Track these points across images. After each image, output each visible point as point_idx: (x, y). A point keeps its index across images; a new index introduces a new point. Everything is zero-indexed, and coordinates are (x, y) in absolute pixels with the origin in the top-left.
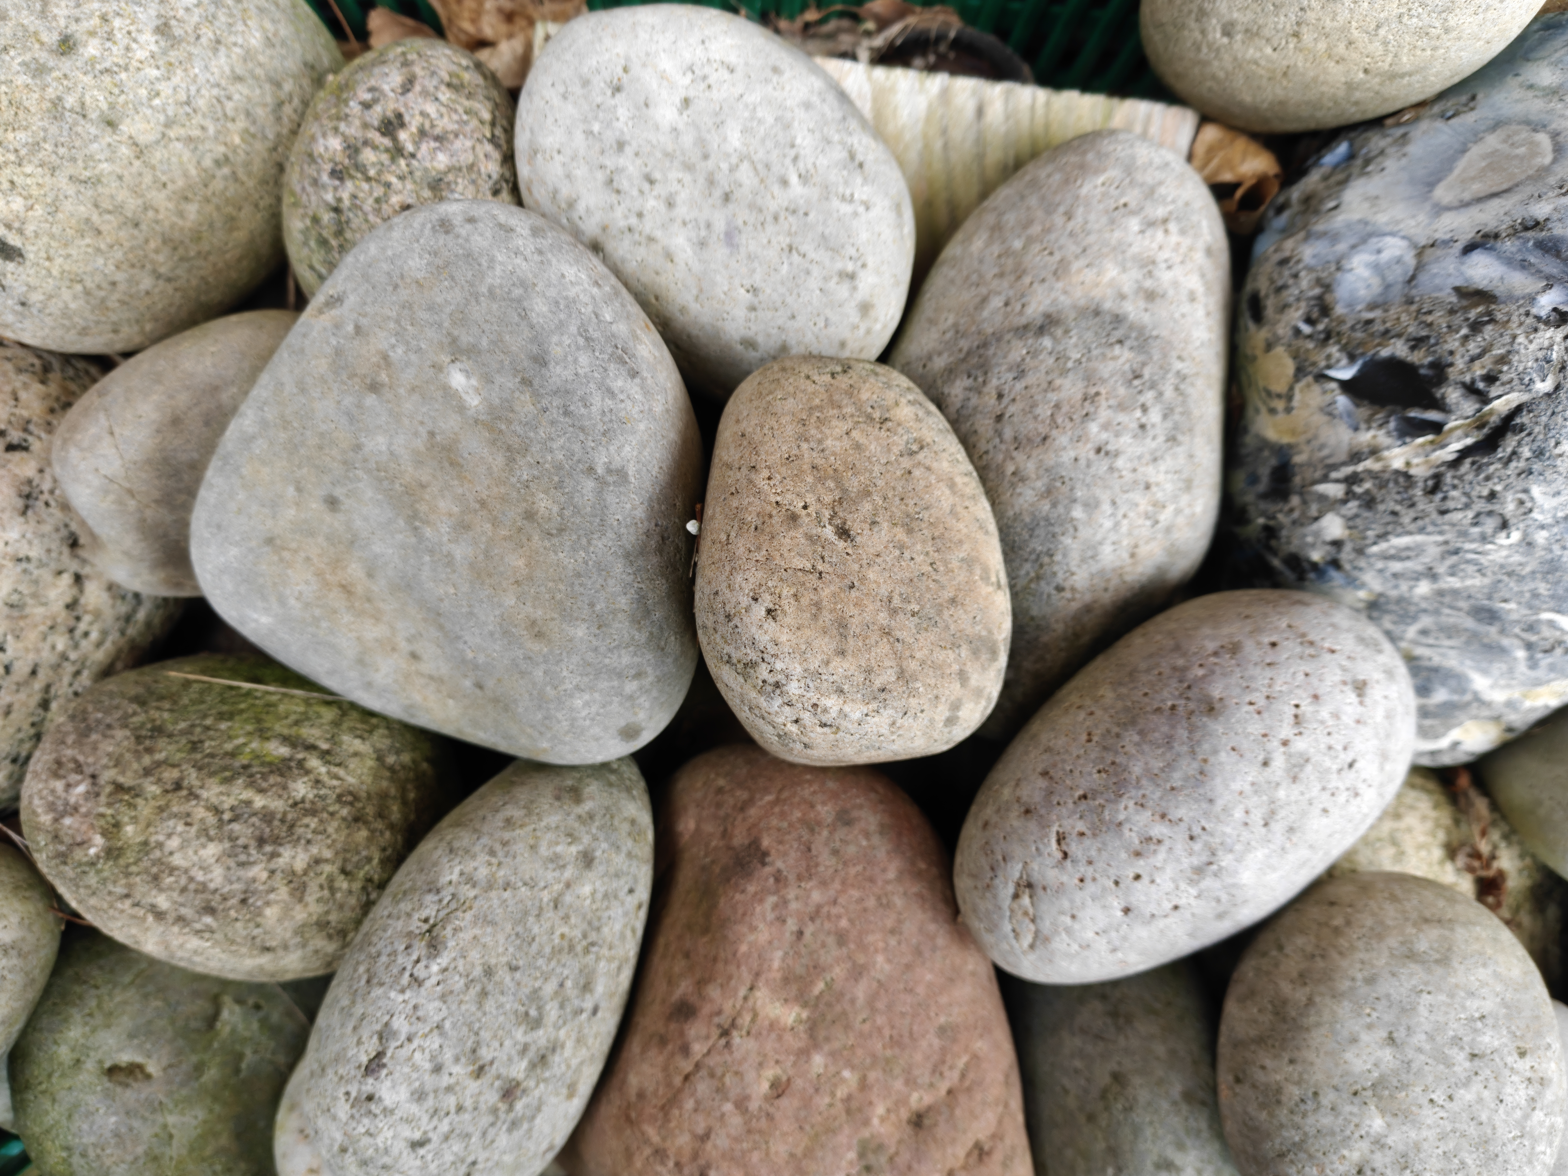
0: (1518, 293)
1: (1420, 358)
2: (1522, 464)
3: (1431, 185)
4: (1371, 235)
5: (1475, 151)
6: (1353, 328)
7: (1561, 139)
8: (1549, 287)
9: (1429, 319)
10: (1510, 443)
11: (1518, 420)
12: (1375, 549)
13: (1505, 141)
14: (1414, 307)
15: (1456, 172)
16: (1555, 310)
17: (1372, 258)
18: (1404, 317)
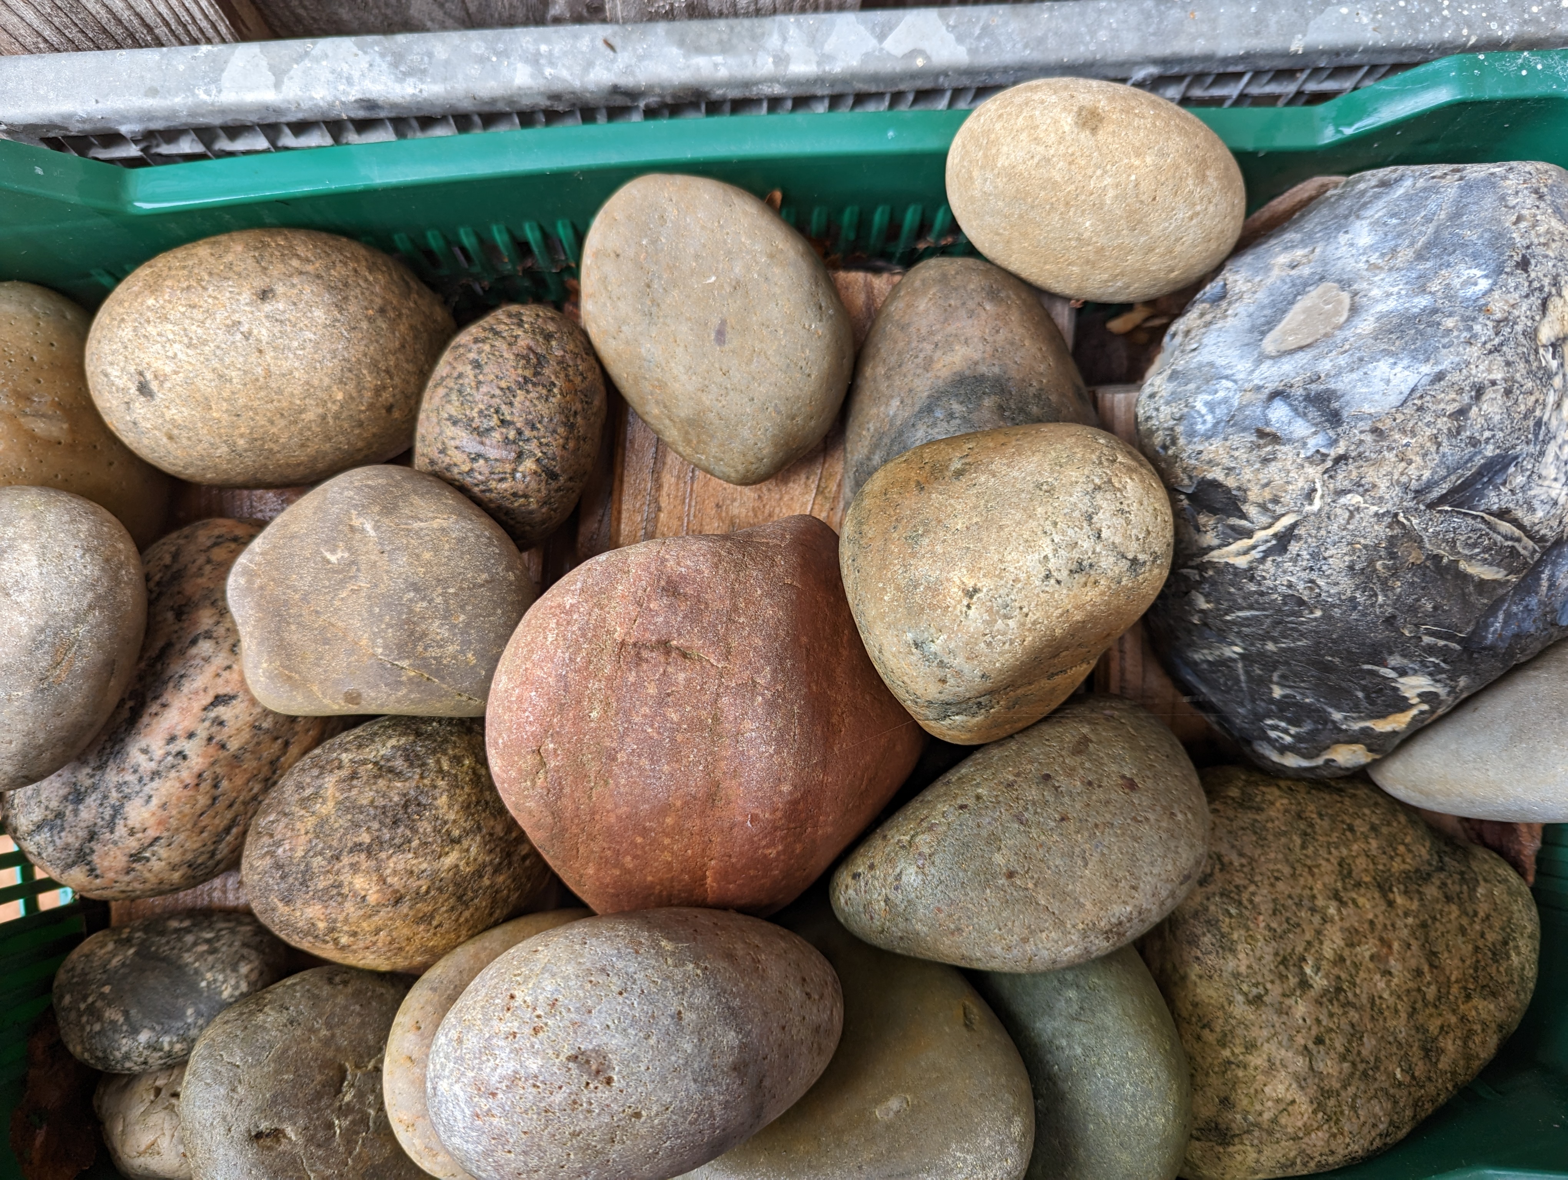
0: (1296, 436)
1: (1231, 482)
2: (1305, 563)
3: (1263, 333)
4: (1212, 378)
5: (1303, 303)
6: (1189, 457)
7: (1357, 298)
8: (1315, 433)
9: (1236, 454)
10: (1294, 547)
11: (1296, 532)
12: (1228, 618)
13: (1320, 297)
14: (1228, 443)
15: (1284, 322)
16: (1318, 451)
17: (1209, 398)
18: (1221, 451)
